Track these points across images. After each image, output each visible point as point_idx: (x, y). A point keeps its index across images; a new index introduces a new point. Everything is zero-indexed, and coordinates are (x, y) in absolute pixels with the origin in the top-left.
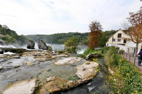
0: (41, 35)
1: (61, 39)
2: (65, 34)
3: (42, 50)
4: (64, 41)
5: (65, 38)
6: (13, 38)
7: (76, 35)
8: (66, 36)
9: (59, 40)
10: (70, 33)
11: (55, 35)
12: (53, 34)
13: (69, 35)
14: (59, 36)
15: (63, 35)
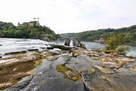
0: (71, 33)
1: (90, 36)
2: (94, 31)
3: (76, 47)
4: (94, 38)
5: (94, 35)
6: (54, 37)
7: (108, 31)
8: (96, 34)
9: (88, 38)
10: (100, 29)
11: (84, 32)
12: (82, 32)
13: (99, 32)
14: (88, 33)
15: (92, 32)
